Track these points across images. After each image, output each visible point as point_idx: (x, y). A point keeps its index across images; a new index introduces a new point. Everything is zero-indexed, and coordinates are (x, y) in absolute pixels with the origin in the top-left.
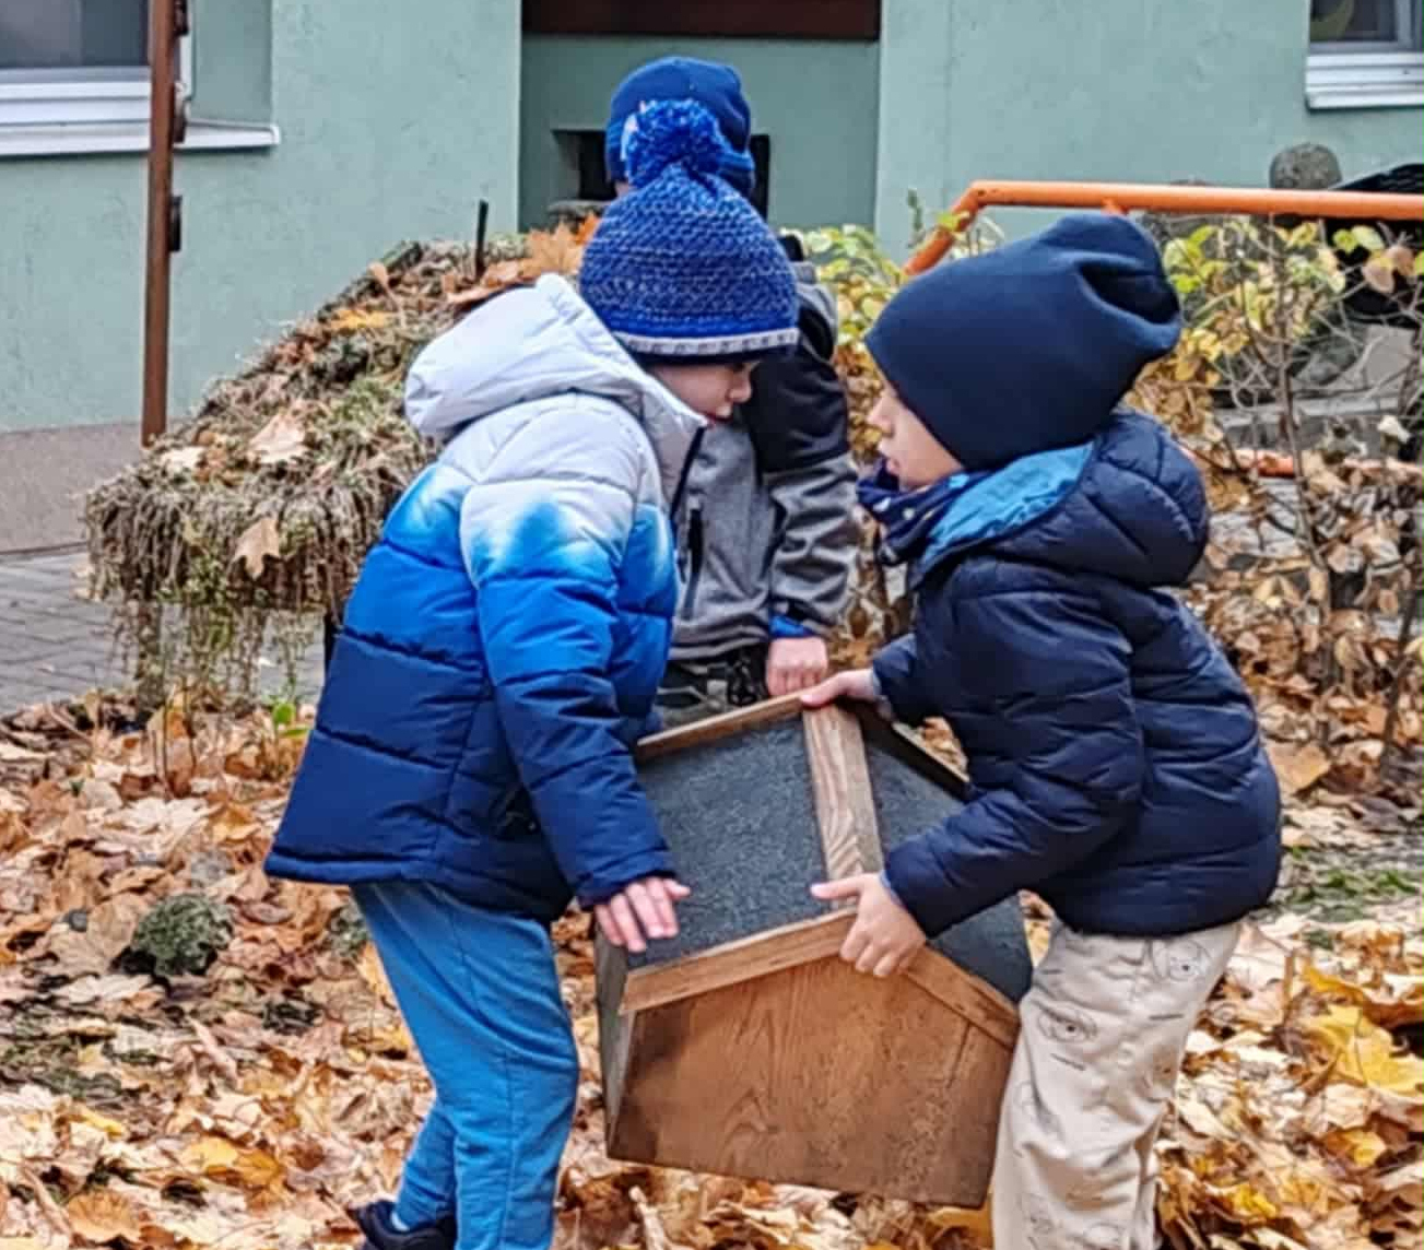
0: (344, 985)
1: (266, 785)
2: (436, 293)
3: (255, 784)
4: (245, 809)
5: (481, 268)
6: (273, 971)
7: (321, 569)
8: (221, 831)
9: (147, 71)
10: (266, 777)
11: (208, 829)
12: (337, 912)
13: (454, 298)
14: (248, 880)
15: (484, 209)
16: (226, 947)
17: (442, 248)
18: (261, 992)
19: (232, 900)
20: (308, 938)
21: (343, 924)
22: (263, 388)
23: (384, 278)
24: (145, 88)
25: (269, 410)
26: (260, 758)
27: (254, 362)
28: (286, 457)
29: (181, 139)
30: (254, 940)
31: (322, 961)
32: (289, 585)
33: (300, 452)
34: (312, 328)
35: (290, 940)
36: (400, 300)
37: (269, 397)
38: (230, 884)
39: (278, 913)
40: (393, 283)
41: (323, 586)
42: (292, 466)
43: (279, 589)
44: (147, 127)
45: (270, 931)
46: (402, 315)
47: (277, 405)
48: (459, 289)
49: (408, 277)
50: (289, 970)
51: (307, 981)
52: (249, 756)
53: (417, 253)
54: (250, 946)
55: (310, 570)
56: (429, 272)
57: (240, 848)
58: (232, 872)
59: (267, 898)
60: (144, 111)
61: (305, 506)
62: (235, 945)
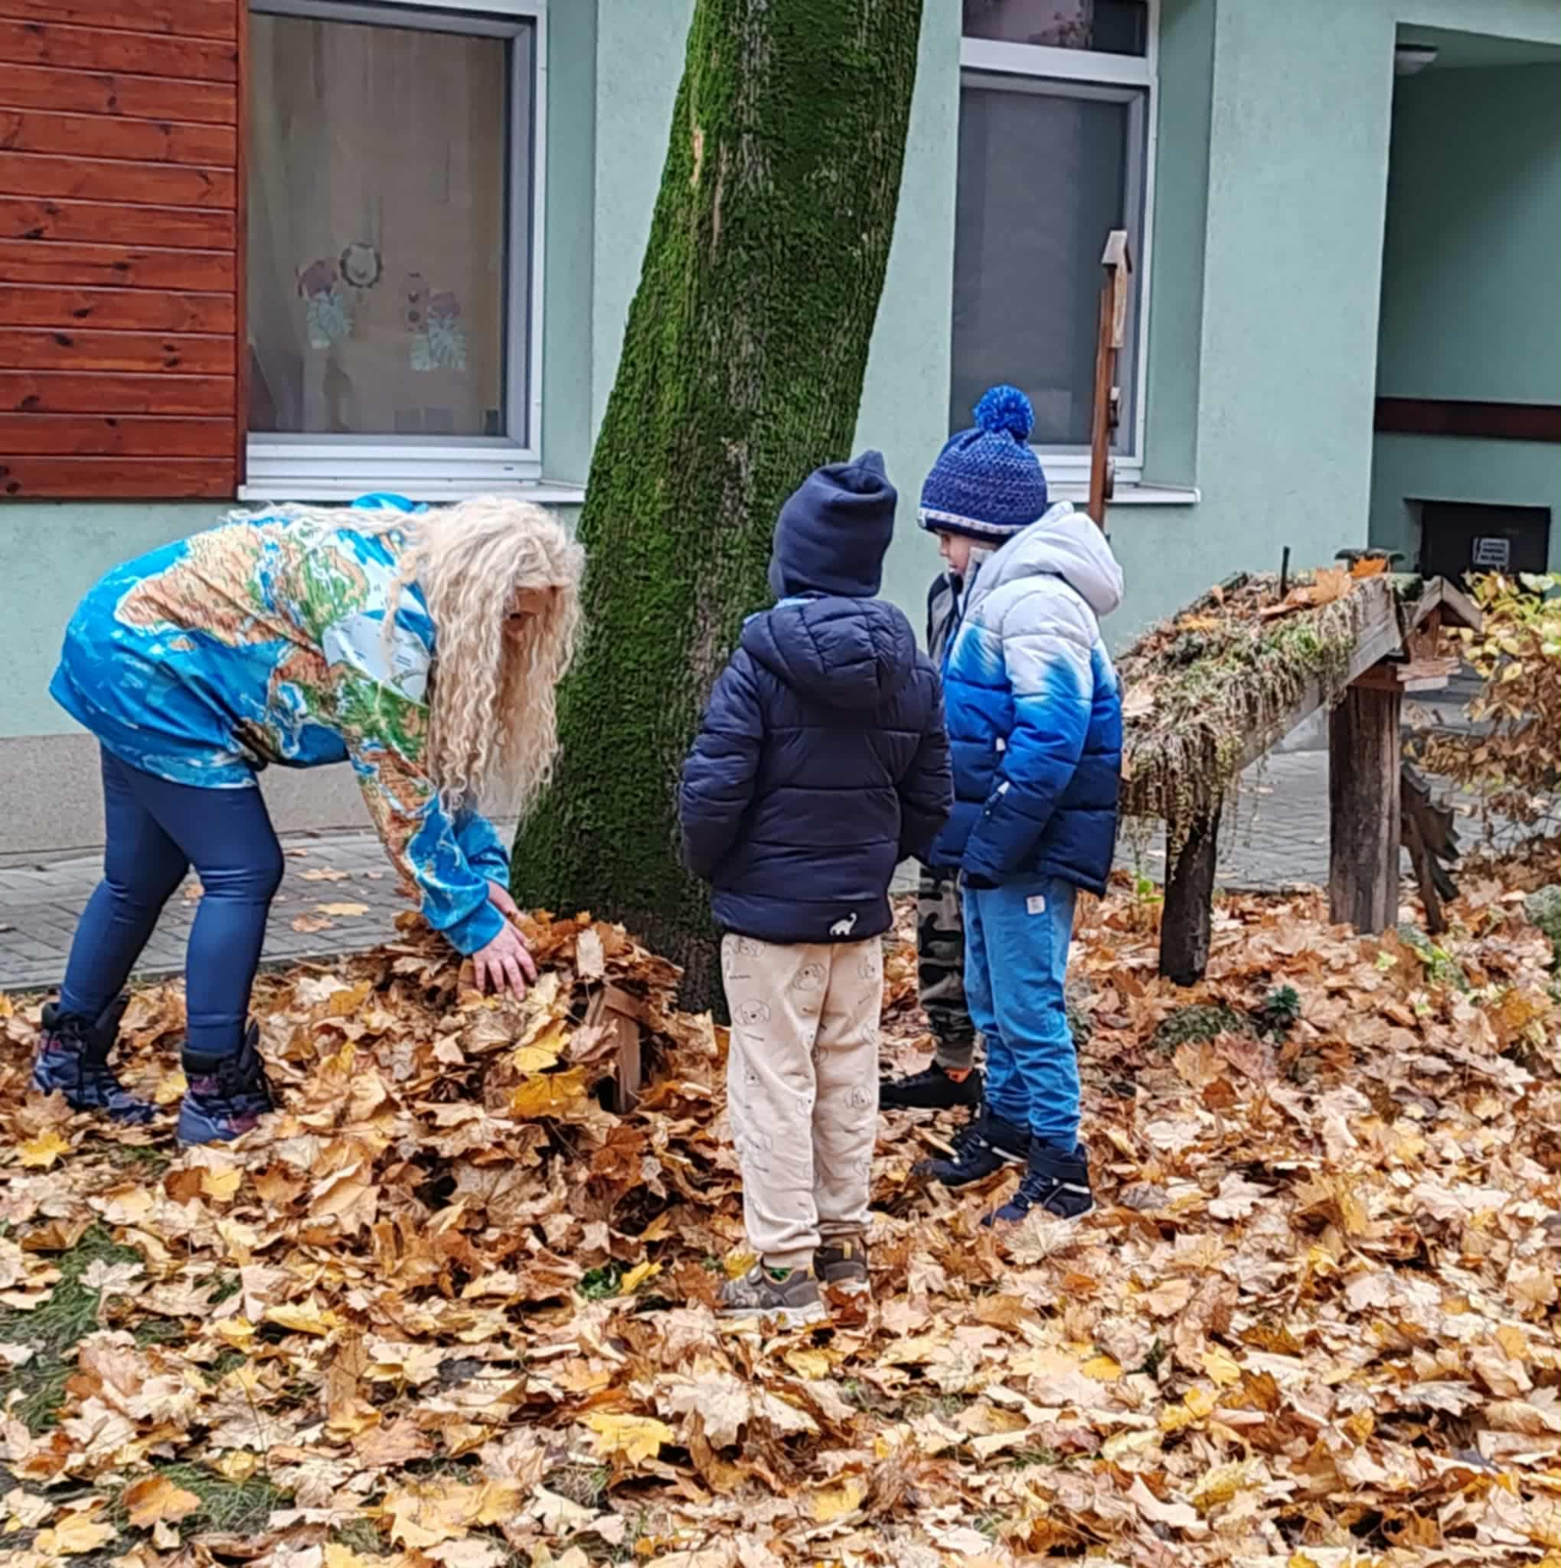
0: (1164, 1071)
1: (1130, 936)
2: (1254, 607)
3: (1121, 934)
4: (1111, 950)
5: (1284, 591)
6: (1117, 1060)
7: (1158, 789)
8: (1094, 964)
9: (1089, 449)
10: (1133, 930)
11: (1084, 963)
12: (1161, 1023)
13: (1264, 611)
14: (1105, 999)
15: (1286, 552)
16: (1086, 1043)
17: (1261, 577)
18: (1107, 1074)
19: (1093, 1011)
20: (1142, 1039)
21: (1167, 1031)
22: (1131, 666)
23: (1220, 596)
24: (1087, 460)
25: (1132, 681)
26: (1130, 917)
27: (1128, 648)
28: (1139, 713)
29: (1110, 496)
30: (1105, 1038)
31: (1150, 1055)
32: (1136, 799)
33: (1150, 710)
34: (1167, 627)
35: (1130, 1040)
36: (1229, 611)
37: (1134, 672)
38: (1093, 1000)
39: (1124, 1021)
40: (1226, 599)
41: (1159, 800)
42: (1143, 719)
43: (1130, 802)
44: (1087, 487)
45: (1117, 1033)
46: (1228, 621)
47: (1140, 677)
48: (1269, 605)
49: (1237, 595)
50: (1127, 1060)
51: (1140, 1068)
52: (1122, 917)
53: (1245, 579)
54: (1102, 1043)
55: (1151, 789)
56: (1251, 593)
57: (1105, 977)
58: (1095, 992)
59: (1118, 1011)
60: (1087, 476)
61: (1149, 746)
62: (1092, 1041)
